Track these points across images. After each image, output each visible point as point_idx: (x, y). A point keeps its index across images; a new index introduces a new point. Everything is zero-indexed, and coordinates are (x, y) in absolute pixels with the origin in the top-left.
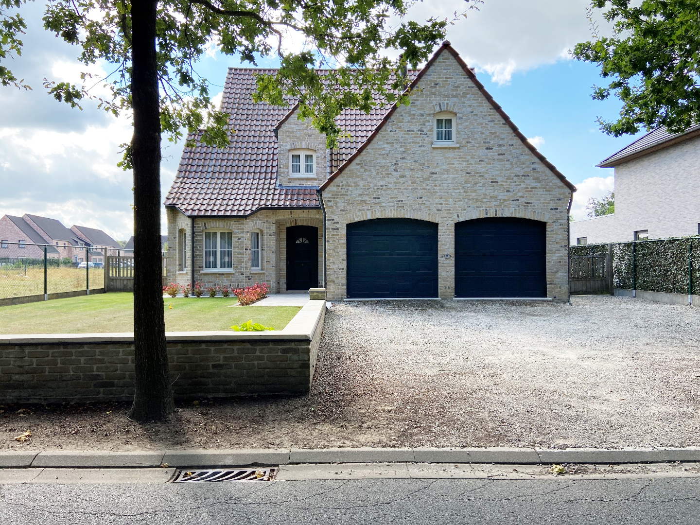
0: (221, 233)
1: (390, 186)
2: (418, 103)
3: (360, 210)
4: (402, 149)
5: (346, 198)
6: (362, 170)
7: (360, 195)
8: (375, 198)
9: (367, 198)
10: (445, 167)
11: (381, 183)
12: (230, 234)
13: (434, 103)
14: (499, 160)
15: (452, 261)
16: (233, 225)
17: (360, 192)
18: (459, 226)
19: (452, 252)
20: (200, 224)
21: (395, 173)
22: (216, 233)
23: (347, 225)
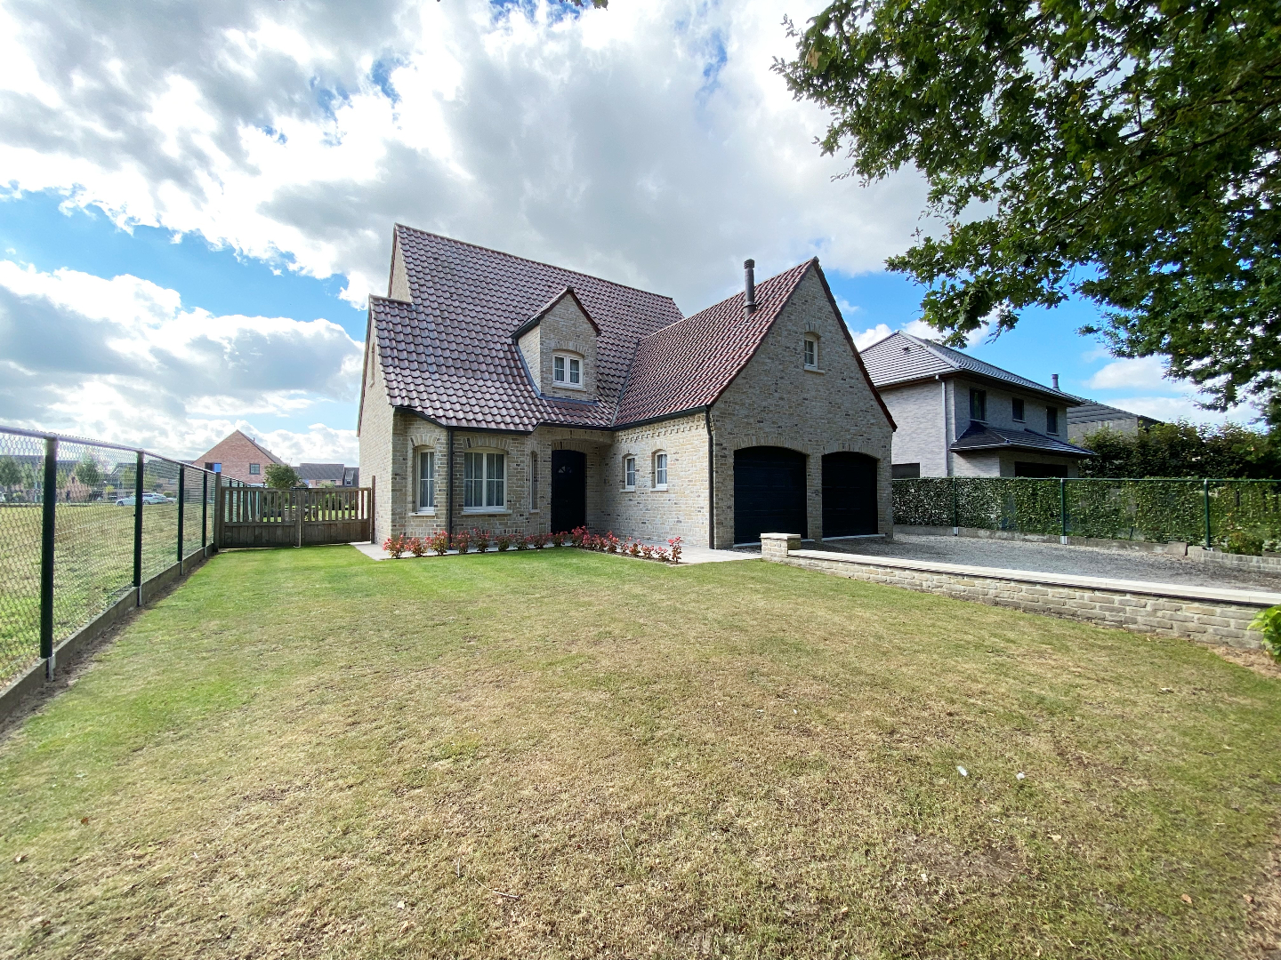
0: (490, 457)
1: (771, 408)
2: (793, 317)
3: (746, 435)
4: (781, 367)
5: (734, 418)
6: (747, 386)
7: (746, 416)
8: (759, 422)
9: (752, 420)
10: (813, 393)
11: (764, 404)
12: (501, 458)
13: (805, 321)
14: (851, 393)
15: (819, 498)
16: (510, 445)
17: (746, 412)
18: (826, 459)
19: (820, 487)
20: (461, 440)
21: (776, 394)
22: (481, 456)
23: (735, 452)
